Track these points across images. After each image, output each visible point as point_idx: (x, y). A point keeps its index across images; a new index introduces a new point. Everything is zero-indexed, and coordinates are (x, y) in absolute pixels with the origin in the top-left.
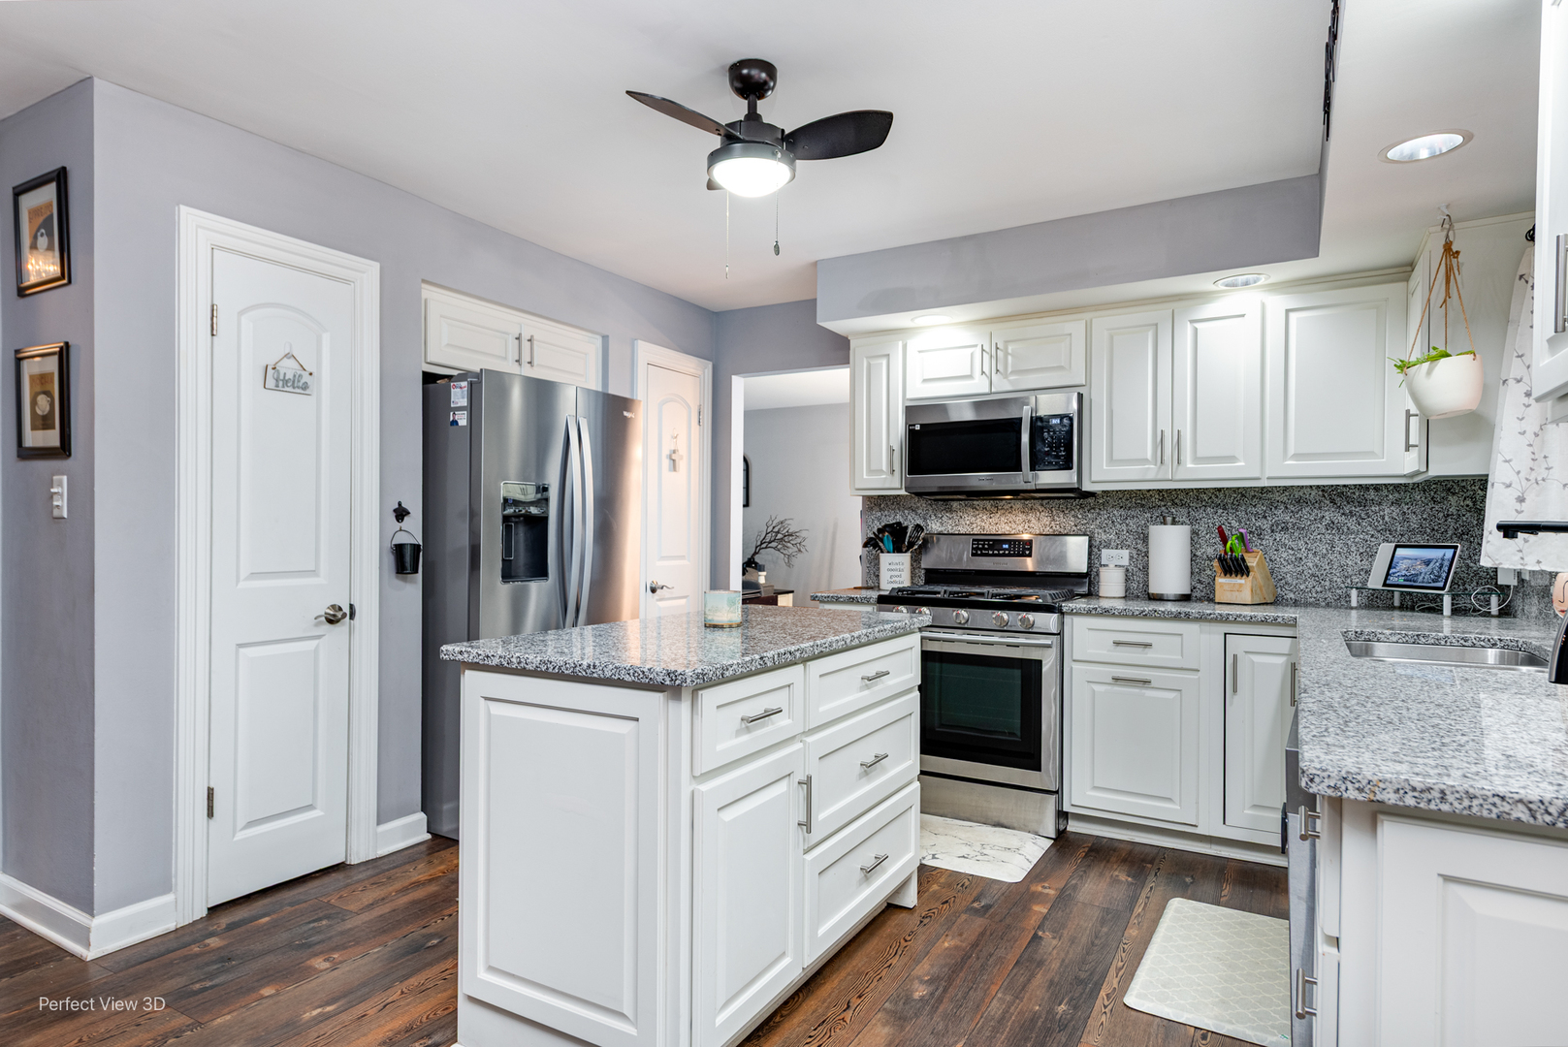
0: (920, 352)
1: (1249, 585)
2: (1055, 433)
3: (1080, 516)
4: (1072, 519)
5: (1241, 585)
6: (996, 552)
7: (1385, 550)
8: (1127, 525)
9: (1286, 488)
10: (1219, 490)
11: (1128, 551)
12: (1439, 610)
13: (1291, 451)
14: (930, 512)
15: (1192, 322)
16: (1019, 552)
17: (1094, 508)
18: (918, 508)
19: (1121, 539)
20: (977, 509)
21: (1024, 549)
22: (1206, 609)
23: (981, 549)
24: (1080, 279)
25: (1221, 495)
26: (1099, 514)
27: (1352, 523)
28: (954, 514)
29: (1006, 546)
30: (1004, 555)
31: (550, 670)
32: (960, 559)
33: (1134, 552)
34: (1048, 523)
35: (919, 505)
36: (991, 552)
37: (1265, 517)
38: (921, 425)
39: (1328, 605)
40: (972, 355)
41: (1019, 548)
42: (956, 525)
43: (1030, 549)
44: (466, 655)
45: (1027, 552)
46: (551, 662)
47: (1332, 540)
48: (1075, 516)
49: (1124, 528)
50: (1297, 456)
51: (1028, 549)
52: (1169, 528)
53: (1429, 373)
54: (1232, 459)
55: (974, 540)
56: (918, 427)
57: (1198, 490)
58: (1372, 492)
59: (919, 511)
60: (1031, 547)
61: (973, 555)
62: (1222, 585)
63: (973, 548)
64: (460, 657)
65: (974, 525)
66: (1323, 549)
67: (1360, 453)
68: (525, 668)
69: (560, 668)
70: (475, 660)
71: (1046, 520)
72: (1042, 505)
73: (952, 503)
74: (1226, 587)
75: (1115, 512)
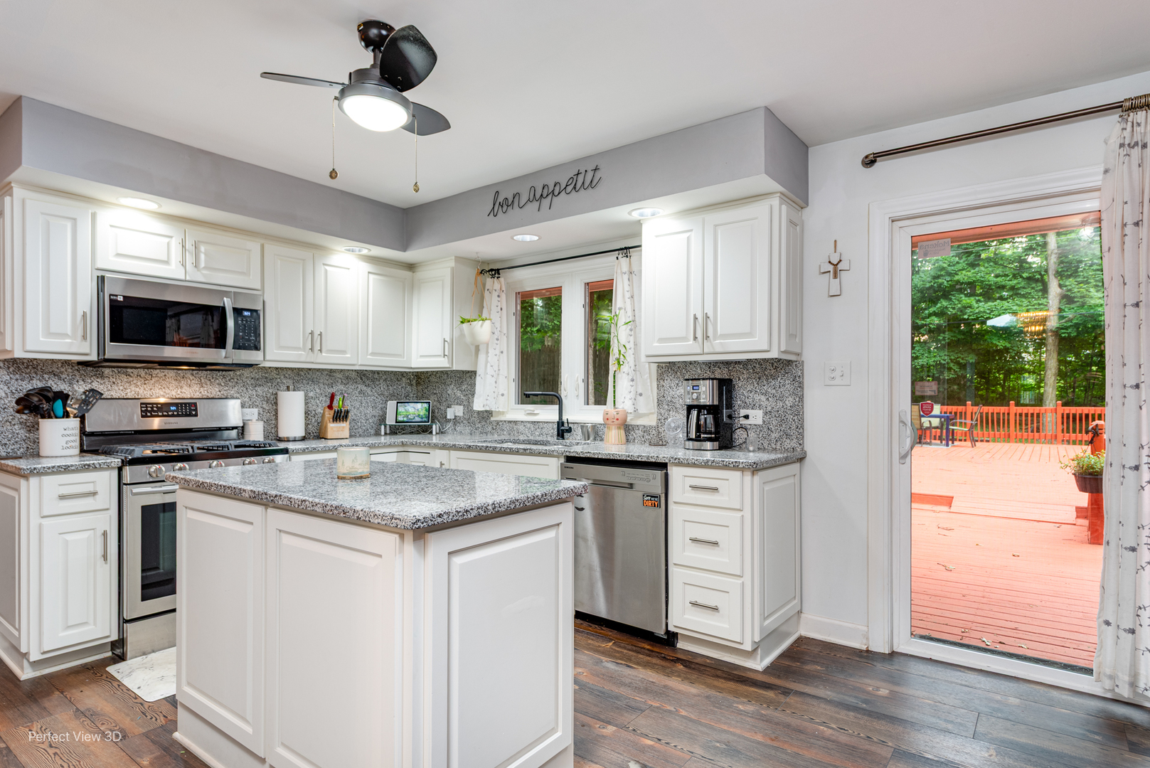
0: (111, 226)
1: (348, 426)
2: (247, 322)
3: (223, 384)
4: (217, 386)
5: (343, 427)
6: (165, 413)
7: (391, 405)
8: (256, 391)
9: (342, 370)
10: (310, 369)
11: (257, 409)
12: (431, 433)
13: (370, 351)
14: (78, 378)
15: (324, 264)
16: (186, 412)
17: (233, 379)
18: (62, 373)
19: (252, 401)
20: (131, 376)
21: (190, 410)
22: (320, 444)
23: (150, 412)
24: (290, 220)
25: (311, 373)
26: (237, 383)
27: (369, 390)
28: (106, 380)
29: (172, 408)
30: (173, 416)
31: (517, 506)
32: (131, 421)
33: (261, 410)
34: (197, 389)
35: (62, 370)
36: (160, 414)
37: (332, 387)
38: (124, 297)
39: (360, 436)
40: (168, 244)
41: (186, 409)
42: (109, 390)
43: (196, 410)
44: (445, 517)
45: (194, 413)
46: (518, 500)
47: (361, 400)
48: (220, 384)
49: (254, 393)
50: (373, 354)
51: (194, 410)
52: (291, 393)
53: (482, 326)
54: (344, 352)
55: (141, 404)
56: (120, 299)
57: (298, 369)
58: (376, 374)
59: (63, 376)
60: (197, 408)
61: (143, 416)
62: (332, 428)
63: (142, 411)
64: (439, 520)
65: (128, 391)
66: (358, 404)
67: (396, 355)
68: (498, 511)
69: (524, 503)
70: (455, 518)
71: (196, 388)
72: (193, 375)
73: (103, 370)
74: (335, 429)
75: (248, 382)
